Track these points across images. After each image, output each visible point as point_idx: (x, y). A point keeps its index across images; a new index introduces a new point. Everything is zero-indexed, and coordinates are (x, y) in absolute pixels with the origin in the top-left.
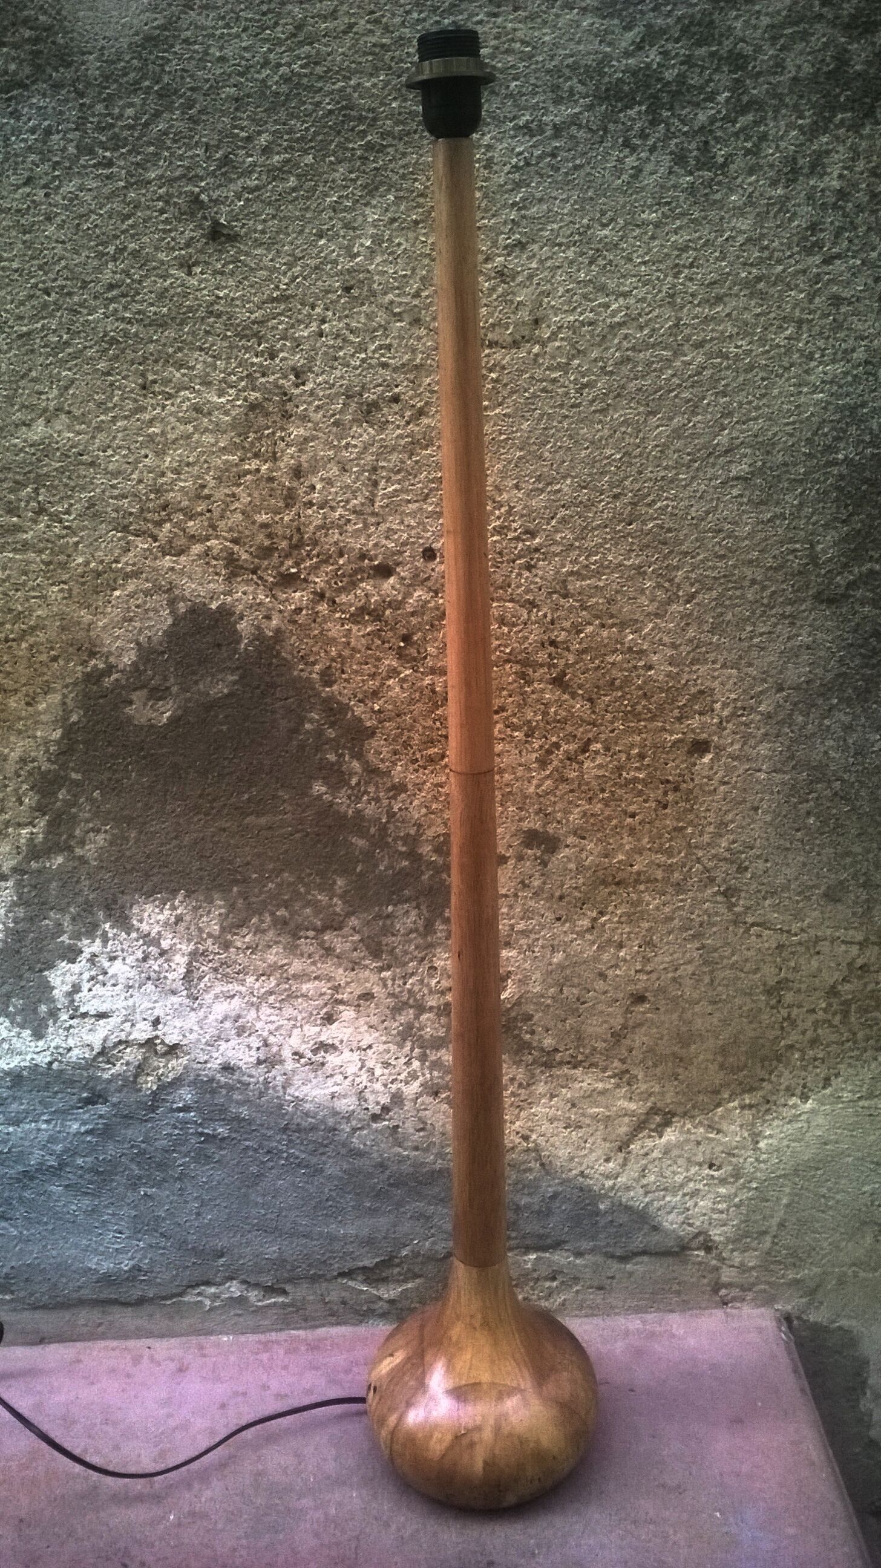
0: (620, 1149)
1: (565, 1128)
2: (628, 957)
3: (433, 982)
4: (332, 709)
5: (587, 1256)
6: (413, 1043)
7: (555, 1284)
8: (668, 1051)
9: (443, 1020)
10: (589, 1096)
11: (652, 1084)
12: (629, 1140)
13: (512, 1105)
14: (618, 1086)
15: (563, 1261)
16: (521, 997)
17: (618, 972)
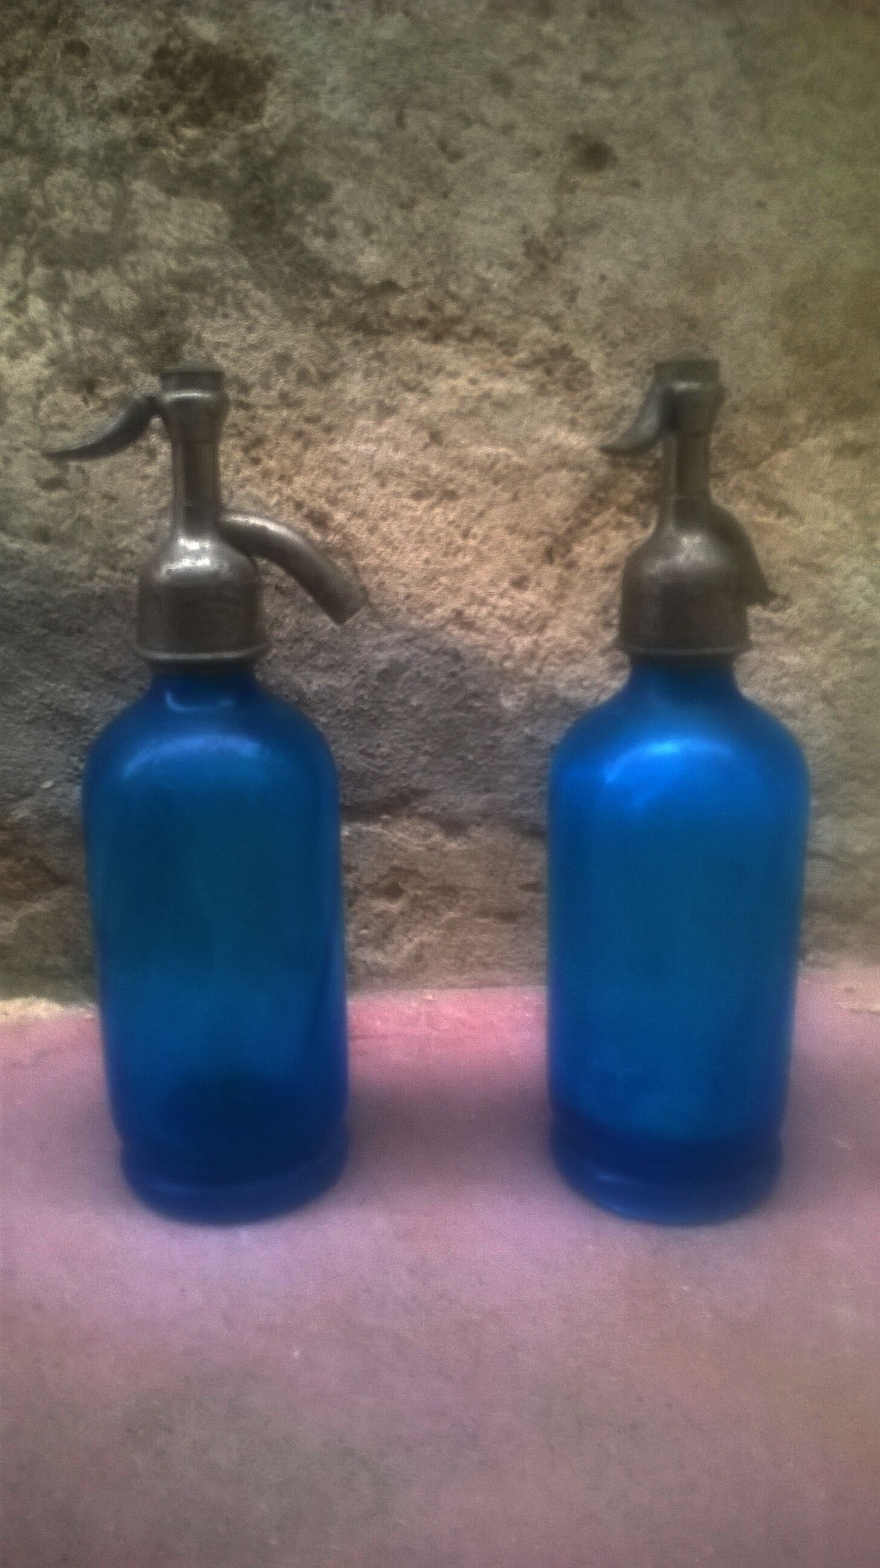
0: (549, 555)
1: (417, 496)
2: (564, 39)
3: (76, 85)
5: (476, 832)
6: (30, 252)
7: (395, 907)
8: (660, 300)
9: (107, 189)
10: (474, 413)
11: (626, 384)
12: (570, 530)
13: (284, 426)
14: (542, 390)
15: (415, 845)
16: (299, 129)
17: (539, 76)
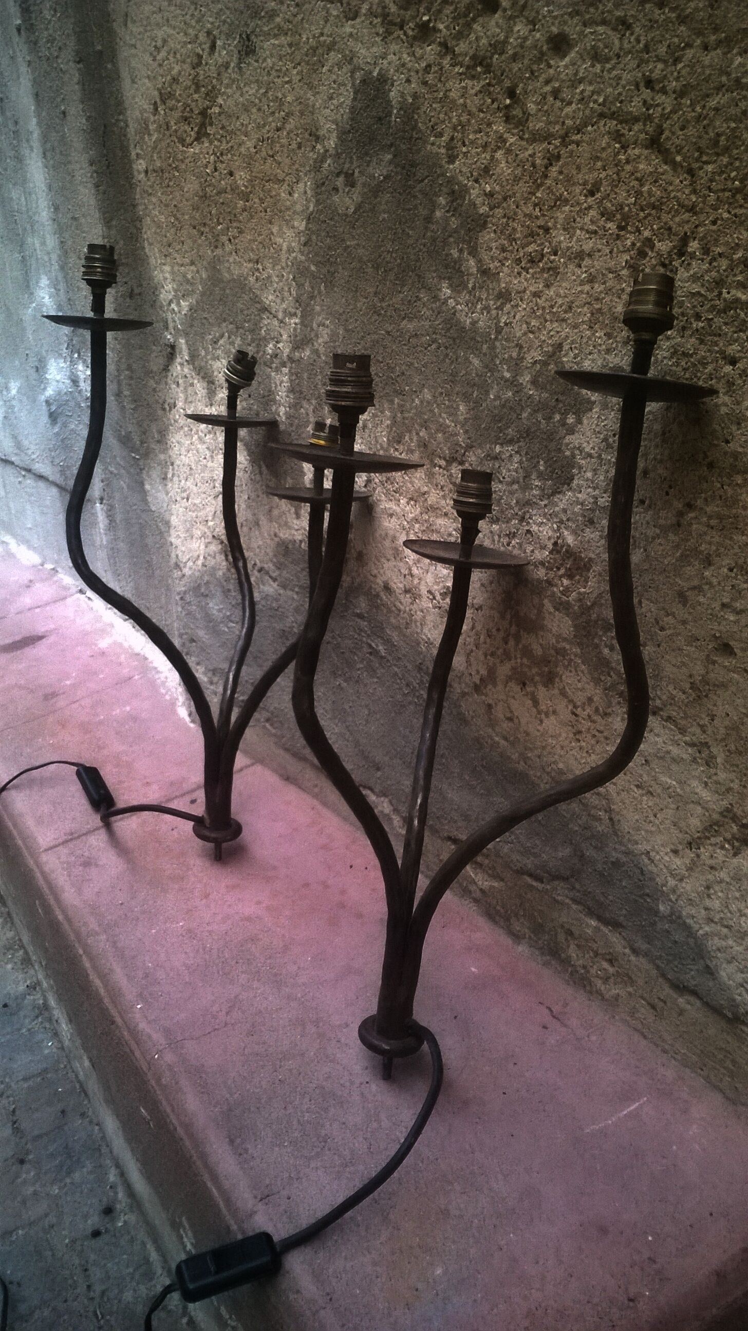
0: (690, 847)
4: (453, 192)
5: (641, 958)
11: (732, 776)
12: (699, 838)
14: (694, 760)
15: (619, 948)
17: (701, 599)
